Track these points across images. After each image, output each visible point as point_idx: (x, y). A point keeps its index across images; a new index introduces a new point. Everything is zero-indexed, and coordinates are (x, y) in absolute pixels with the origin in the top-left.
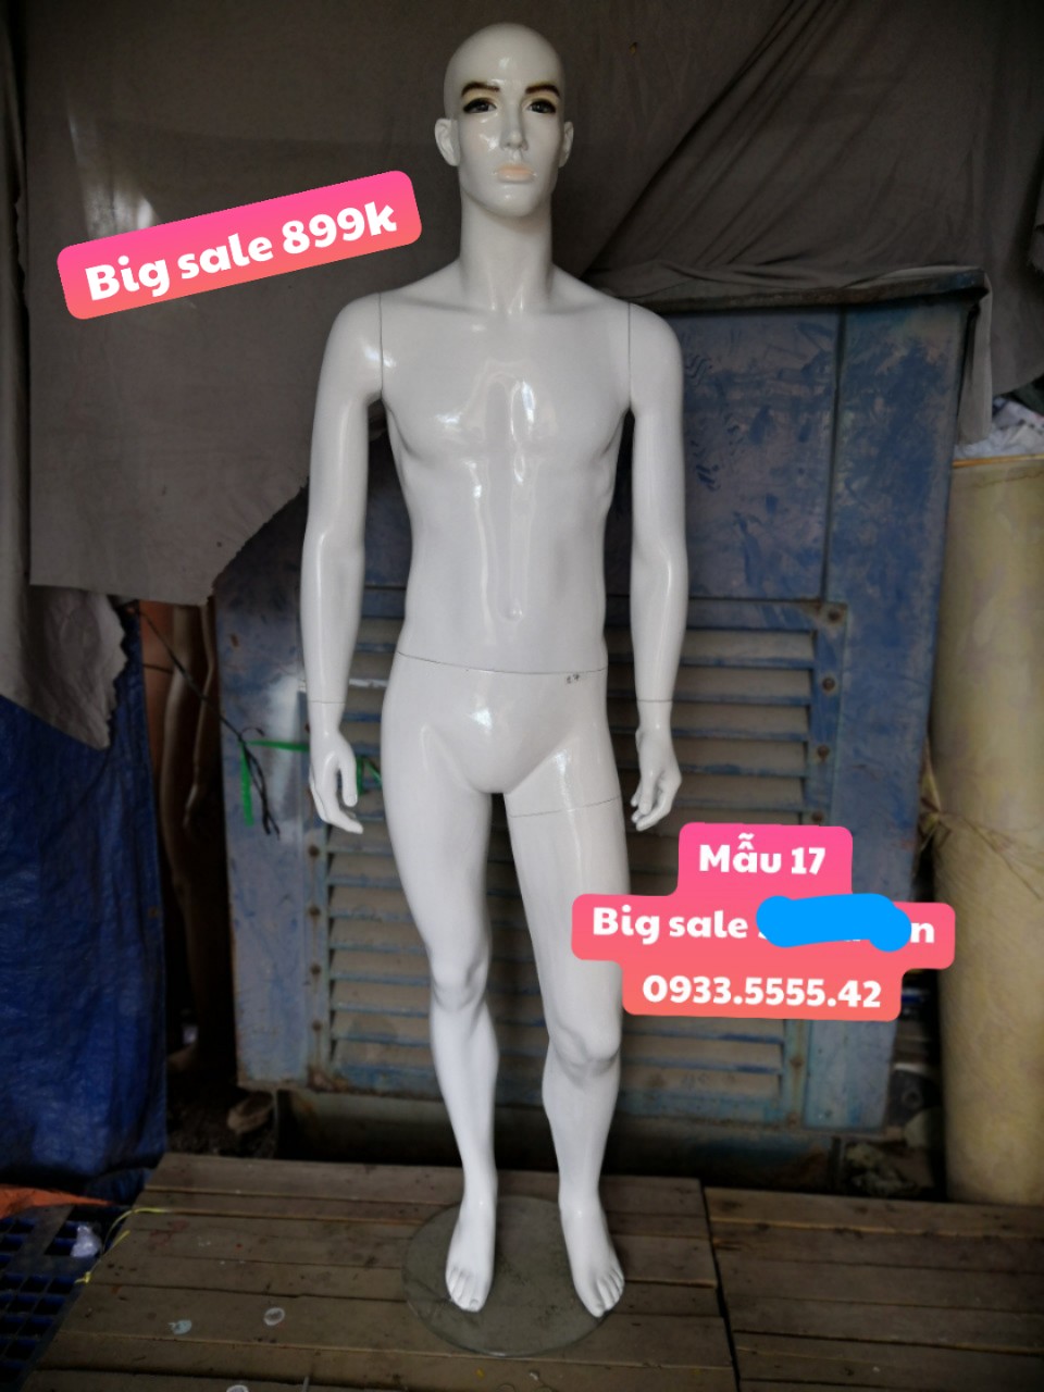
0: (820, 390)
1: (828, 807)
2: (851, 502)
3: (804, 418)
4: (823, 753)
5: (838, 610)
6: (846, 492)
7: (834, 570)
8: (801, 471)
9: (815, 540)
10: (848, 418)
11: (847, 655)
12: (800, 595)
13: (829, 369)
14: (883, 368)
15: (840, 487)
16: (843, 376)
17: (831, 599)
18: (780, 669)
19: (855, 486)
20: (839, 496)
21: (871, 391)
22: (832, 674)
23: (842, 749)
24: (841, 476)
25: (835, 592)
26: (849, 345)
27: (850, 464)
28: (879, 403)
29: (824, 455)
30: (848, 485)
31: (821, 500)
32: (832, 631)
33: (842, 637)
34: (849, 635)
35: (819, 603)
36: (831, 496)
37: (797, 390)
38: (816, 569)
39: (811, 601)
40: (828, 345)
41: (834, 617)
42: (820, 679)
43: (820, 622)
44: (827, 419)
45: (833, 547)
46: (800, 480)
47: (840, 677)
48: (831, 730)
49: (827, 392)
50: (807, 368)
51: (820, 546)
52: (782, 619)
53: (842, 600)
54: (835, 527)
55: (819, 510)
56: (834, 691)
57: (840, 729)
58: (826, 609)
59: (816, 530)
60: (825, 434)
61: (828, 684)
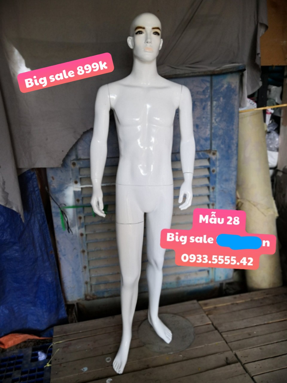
0: (207, 96)
1: (215, 202)
2: (216, 124)
3: (204, 104)
4: (213, 188)
5: (215, 152)
6: (215, 122)
7: (213, 142)
8: (204, 117)
9: (208, 135)
10: (215, 103)
11: (218, 163)
12: (206, 149)
13: (209, 91)
14: (222, 90)
15: (213, 121)
16: (213, 93)
17: (213, 149)
18: (201, 169)
19: (217, 120)
20: (213, 123)
21: (219, 96)
22: (214, 168)
23: (218, 187)
24: (214, 118)
25: (214, 147)
26: (214, 84)
27: (215, 115)
28: (221, 99)
29: (209, 113)
30: (215, 120)
31: (209, 124)
32: (213, 157)
33: (216, 159)
34: (218, 158)
35: (210, 151)
36: (211, 123)
37: (202, 97)
38: (209, 142)
39: (209, 150)
40: (208, 84)
41: (214, 154)
42: (211, 170)
43: (211, 155)
44: (209, 103)
45: (213, 136)
46: (204, 120)
47: (216, 169)
48: (215, 183)
49: (209, 97)
50: (204, 91)
51: (209, 136)
52: (202, 156)
53: (216, 149)
54: (213, 131)
55: (209, 127)
56: (215, 173)
57: (217, 182)
58: (212, 152)
59: (208, 132)
60: (209, 107)
61: (213, 171)
